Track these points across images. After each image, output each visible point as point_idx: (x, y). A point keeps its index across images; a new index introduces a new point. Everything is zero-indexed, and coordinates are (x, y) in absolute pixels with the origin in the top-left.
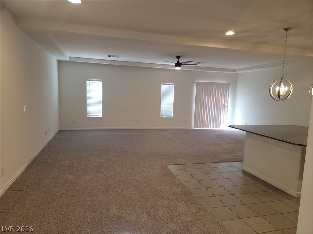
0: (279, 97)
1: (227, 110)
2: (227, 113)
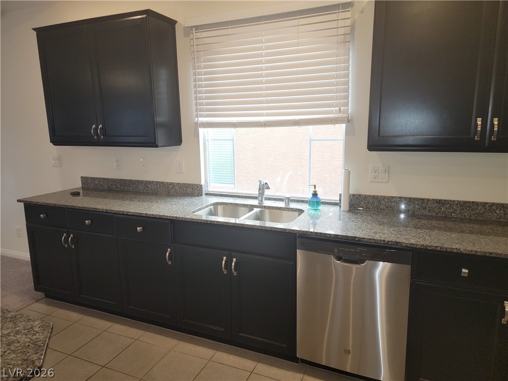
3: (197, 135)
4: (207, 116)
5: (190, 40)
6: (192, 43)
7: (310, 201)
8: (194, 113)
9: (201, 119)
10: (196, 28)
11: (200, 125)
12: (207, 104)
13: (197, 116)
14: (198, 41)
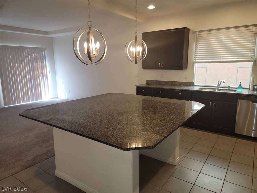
0: (90, 59)
1: (47, 78)
2: (48, 83)
3: (193, 66)
4: (199, 59)
5: (195, 35)
6: (196, 36)
7: (238, 87)
8: (194, 58)
9: (197, 61)
10: (198, 31)
11: (195, 62)
12: (199, 56)
13: (195, 59)
14: (199, 36)
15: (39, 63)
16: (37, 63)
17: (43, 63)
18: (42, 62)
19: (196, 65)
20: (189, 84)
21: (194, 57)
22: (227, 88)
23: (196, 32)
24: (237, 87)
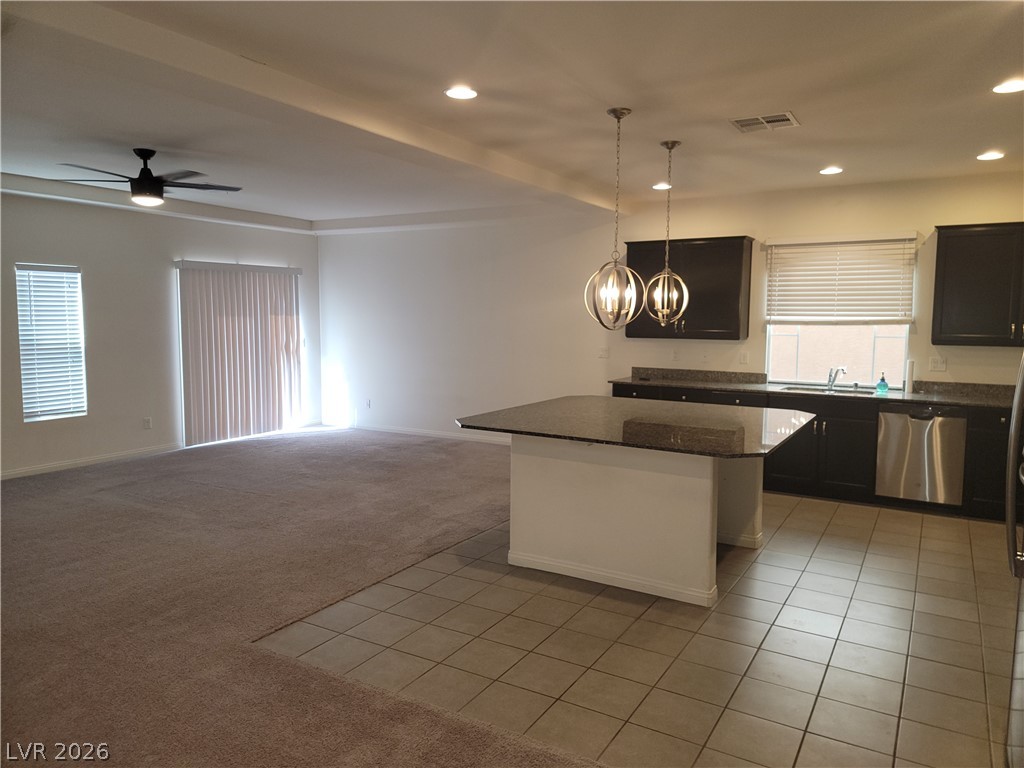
1: (299, 362)
2: (300, 376)
3: (764, 331)
4: (778, 315)
5: (767, 254)
6: (769, 257)
7: (878, 385)
8: (765, 312)
9: (773, 318)
10: (776, 246)
11: (769, 322)
12: (779, 305)
13: (768, 315)
14: (776, 256)
15: (282, 314)
16: (276, 314)
17: (292, 315)
18: (289, 313)
19: (770, 328)
20: (753, 379)
21: (766, 308)
22: (851, 387)
23: (771, 246)
24: (875, 385)
